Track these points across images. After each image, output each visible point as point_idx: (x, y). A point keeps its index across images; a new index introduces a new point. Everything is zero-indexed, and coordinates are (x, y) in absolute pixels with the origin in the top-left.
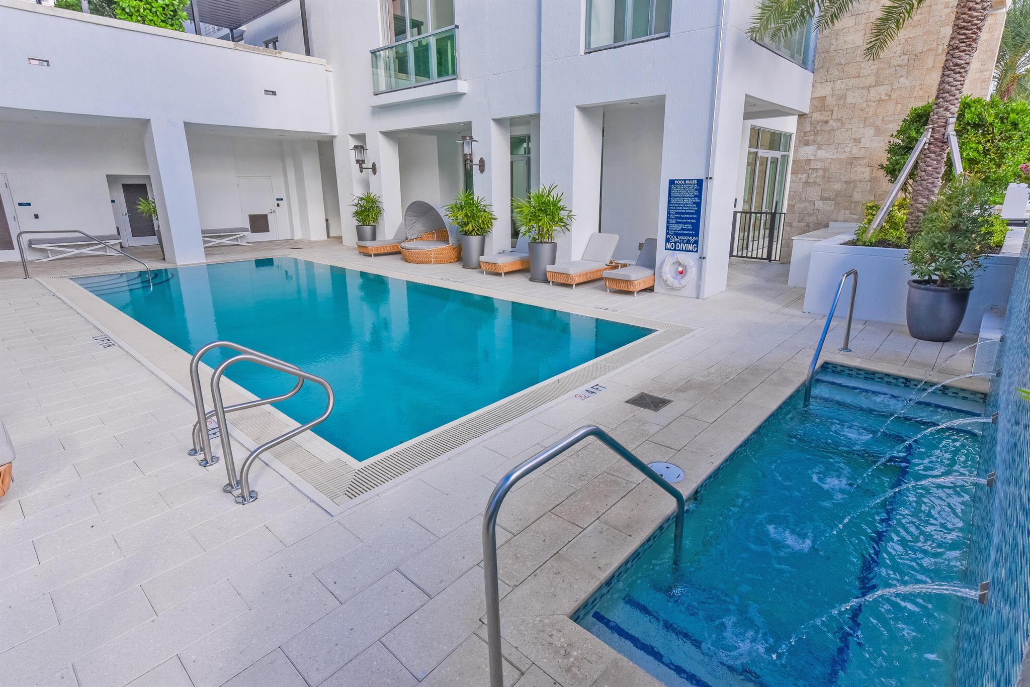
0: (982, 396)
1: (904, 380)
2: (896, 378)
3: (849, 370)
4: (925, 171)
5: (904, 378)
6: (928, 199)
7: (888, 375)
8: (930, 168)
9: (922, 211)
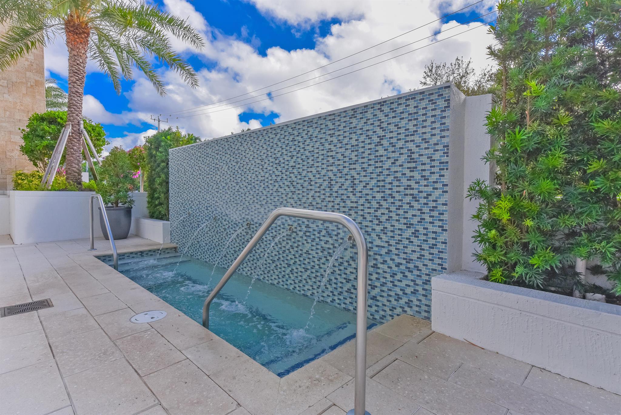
0: (174, 249)
1: (140, 253)
2: (136, 253)
3: (109, 257)
4: (73, 149)
5: (140, 252)
6: (78, 165)
7: (132, 253)
8: (75, 148)
9: (76, 172)
